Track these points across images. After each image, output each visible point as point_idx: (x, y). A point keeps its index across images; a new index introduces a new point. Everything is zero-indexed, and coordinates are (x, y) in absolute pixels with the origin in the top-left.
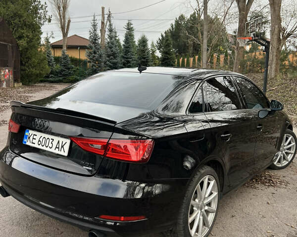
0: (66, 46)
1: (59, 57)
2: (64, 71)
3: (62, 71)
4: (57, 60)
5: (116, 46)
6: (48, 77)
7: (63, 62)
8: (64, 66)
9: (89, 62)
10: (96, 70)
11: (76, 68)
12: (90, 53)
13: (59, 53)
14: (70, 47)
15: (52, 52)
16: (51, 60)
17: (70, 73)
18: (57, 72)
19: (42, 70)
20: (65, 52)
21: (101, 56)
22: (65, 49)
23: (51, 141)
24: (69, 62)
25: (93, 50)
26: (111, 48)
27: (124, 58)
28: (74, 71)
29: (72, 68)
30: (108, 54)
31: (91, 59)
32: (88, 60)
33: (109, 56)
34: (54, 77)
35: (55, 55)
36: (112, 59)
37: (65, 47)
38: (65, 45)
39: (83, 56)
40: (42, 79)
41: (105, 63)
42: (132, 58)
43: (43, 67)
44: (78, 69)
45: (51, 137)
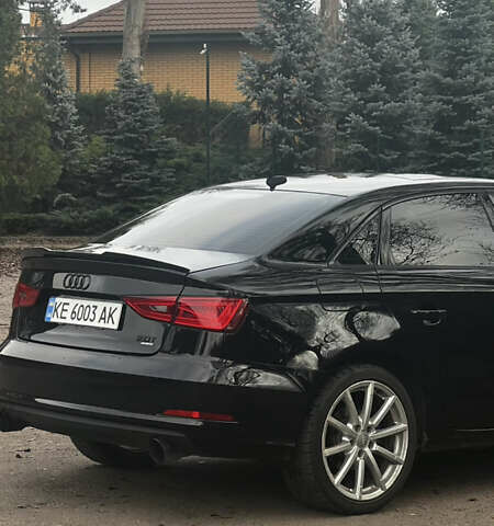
0: (142, 38)
1: (101, 100)
2: (128, 168)
3: (118, 169)
4: (94, 111)
5: (397, 29)
6: (45, 204)
7: (120, 125)
8: (128, 143)
9: (260, 117)
10: (291, 157)
11: (191, 150)
12: (262, 69)
13: (101, 80)
14: (160, 45)
15: (69, 74)
16: (63, 114)
17: (155, 181)
18: (90, 179)
19: (20, 172)
20: (136, 68)
21: (317, 85)
22: (136, 53)
23: (92, 309)
24: (156, 124)
25: (276, 56)
26: (370, 40)
27: (440, 88)
28: (179, 167)
29: (170, 154)
30: (355, 75)
31: (265, 103)
32: (255, 107)
33: (359, 83)
34: (74, 205)
35: (85, 89)
36: (375, 99)
37: (136, 42)
38: (136, 32)
39: (227, 86)
40: (17, 215)
41: (341, 119)
42: (483, 89)
43: (26, 158)
44: (198, 158)
45: (92, 303)
